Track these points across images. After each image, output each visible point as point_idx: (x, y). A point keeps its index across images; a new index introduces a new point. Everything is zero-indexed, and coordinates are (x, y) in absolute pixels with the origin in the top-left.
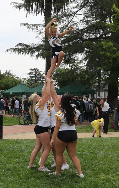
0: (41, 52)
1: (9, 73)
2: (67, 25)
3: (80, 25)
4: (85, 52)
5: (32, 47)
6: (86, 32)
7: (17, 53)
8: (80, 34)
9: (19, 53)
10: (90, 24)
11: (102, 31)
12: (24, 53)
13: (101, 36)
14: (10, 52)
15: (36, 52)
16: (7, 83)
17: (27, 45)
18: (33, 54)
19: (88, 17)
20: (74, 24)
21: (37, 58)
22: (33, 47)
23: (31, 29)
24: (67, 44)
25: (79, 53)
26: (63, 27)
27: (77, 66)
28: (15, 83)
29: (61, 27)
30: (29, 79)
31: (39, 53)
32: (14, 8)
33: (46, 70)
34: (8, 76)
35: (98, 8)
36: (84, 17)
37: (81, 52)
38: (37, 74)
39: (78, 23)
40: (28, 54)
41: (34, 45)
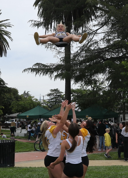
0: (60, 72)
1: (27, 94)
2: (88, 44)
3: (100, 44)
4: (107, 72)
5: (50, 67)
6: (108, 51)
7: (35, 73)
8: (101, 54)
9: (36, 74)
10: (112, 42)
11: (124, 50)
12: (42, 73)
13: (124, 55)
14: (27, 72)
15: (54, 72)
16: (25, 105)
17: (45, 65)
18: (51, 74)
19: (109, 36)
20: (95, 43)
21: (55, 80)
22: (51, 67)
23: (49, 48)
24: (88, 64)
25: (100, 73)
26: (84, 46)
27: (99, 87)
28: (33, 105)
29: (81, 46)
30: (48, 100)
31: (58, 73)
32: (32, 26)
33: (65, 91)
34: (27, 98)
35: (120, 26)
36: (104, 36)
37: (102, 72)
38: (57, 95)
39: (98, 42)
40: (46, 74)
41: (53, 65)
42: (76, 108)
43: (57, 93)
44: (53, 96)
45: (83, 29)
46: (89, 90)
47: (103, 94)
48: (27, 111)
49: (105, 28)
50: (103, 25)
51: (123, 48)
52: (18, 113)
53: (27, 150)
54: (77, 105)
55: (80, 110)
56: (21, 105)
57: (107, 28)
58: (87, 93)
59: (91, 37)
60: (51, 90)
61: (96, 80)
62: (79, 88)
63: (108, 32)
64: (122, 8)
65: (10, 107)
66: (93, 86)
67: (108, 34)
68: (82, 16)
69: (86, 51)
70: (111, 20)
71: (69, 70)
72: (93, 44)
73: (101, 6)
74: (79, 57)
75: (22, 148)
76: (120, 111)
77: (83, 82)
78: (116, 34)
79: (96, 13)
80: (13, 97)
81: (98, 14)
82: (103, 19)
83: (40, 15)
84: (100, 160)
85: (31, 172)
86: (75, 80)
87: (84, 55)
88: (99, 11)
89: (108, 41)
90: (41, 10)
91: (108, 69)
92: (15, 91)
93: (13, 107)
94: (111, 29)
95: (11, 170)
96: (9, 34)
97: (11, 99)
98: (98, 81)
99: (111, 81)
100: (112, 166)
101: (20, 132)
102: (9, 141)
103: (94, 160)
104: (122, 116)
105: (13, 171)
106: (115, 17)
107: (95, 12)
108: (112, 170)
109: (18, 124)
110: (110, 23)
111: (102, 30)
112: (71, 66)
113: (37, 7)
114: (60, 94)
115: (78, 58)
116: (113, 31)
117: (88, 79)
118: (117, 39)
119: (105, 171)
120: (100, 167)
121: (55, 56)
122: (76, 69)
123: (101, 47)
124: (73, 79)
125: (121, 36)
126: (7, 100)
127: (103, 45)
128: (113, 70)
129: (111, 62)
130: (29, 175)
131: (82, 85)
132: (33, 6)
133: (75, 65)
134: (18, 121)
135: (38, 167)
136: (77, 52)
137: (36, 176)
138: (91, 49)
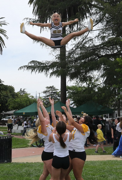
0: (55, 69)
1: (23, 91)
2: (82, 41)
3: (95, 41)
4: (102, 69)
5: (45, 65)
6: (102, 48)
7: (30, 70)
8: (96, 51)
9: (32, 71)
10: (106, 40)
11: (119, 47)
12: (38, 71)
13: (118, 52)
14: (23, 69)
15: (50, 69)
16: (21, 102)
17: (40, 63)
18: (47, 71)
19: (104, 33)
20: (89, 40)
21: (51, 77)
22: (47, 64)
23: (45, 46)
24: (83, 61)
25: (95, 70)
26: (78, 43)
27: (94, 83)
28: (29, 102)
29: (76, 43)
30: (44, 97)
31: (53, 70)
32: (27, 24)
33: (61, 89)
34: (23, 95)
35: (114, 23)
36: (99, 33)
37: (97, 69)
38: (53, 92)
39: (93, 39)
40: (41, 72)
41: (48, 62)
42: (72, 104)
43: (53, 90)
44: (49, 93)
45: (77, 26)
46: (84, 87)
47: (98, 91)
48: (23, 108)
49: (100, 26)
50: (98, 22)
51: (118, 45)
52: (15, 110)
53: (24, 146)
54: (72, 102)
55: (75, 107)
56: (17, 102)
57: (102, 25)
58: (82, 89)
59: (86, 34)
60: (46, 87)
61: (91, 77)
62: (74, 85)
63: (103, 29)
64: (116, 5)
65: (6, 105)
66: (88, 83)
67: (103, 31)
68: (77, 14)
69: (81, 48)
70: (106, 17)
71: (65, 68)
72: (88, 41)
73: (96, 3)
74: (74, 54)
75: (18, 144)
76: (115, 107)
77: (78, 79)
78: (110, 31)
79: (91, 11)
80: (9, 94)
81: (93, 11)
82: (98, 17)
83: (35, 13)
84: (95, 155)
85: (28, 167)
86: (70, 77)
87: (79, 53)
88: (94, 9)
89: (103, 38)
90: (36, 8)
91: (103, 66)
92: (11, 89)
93: (9, 104)
94: (106, 26)
95: (8, 165)
96: (5, 32)
97: (7, 97)
98: (92, 78)
99: (106, 78)
100: (107, 160)
101: (17, 128)
102: (6, 138)
103: (89, 155)
104: (116, 112)
105: (10, 167)
106: (109, 14)
107: (90, 9)
108: (107, 164)
109: (15, 121)
110: (105, 20)
111: (96, 28)
112: (66, 64)
113: (32, 4)
114: (56, 91)
115: (73, 56)
116: (107, 28)
117: (83, 76)
118: (112, 37)
119: (100, 165)
120: (95, 161)
121: (50, 54)
122: (71, 67)
123: (96, 44)
124: (69, 76)
125: (116, 34)
126: (3, 98)
127: (98, 42)
128: (108, 67)
129: (105, 58)
130: (26, 170)
131: (77, 82)
132: (28, 4)
133: (70, 62)
134: (14, 118)
135: (35, 163)
136: (73, 49)
137: (33, 171)
138: (86, 47)
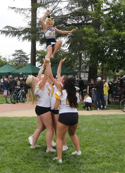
5: (19, 30)
6: (70, 18)
7: (5, 35)
10: (73, 10)
12: (11, 36)
13: (83, 22)
15: (22, 35)
17: (14, 28)
18: (19, 36)
19: (72, 4)
23: (18, 13)
31: (25, 35)
36: (68, 4)
37: (64, 36)
39: (62, 10)
40: (14, 36)
41: (21, 28)
43: (21, 54)
44: (18, 56)
71: (36, 33)
72: (58, 11)
78: (77, 3)
99: (70, 44)
112: (37, 30)
123: (64, 14)
124: (39, 42)
